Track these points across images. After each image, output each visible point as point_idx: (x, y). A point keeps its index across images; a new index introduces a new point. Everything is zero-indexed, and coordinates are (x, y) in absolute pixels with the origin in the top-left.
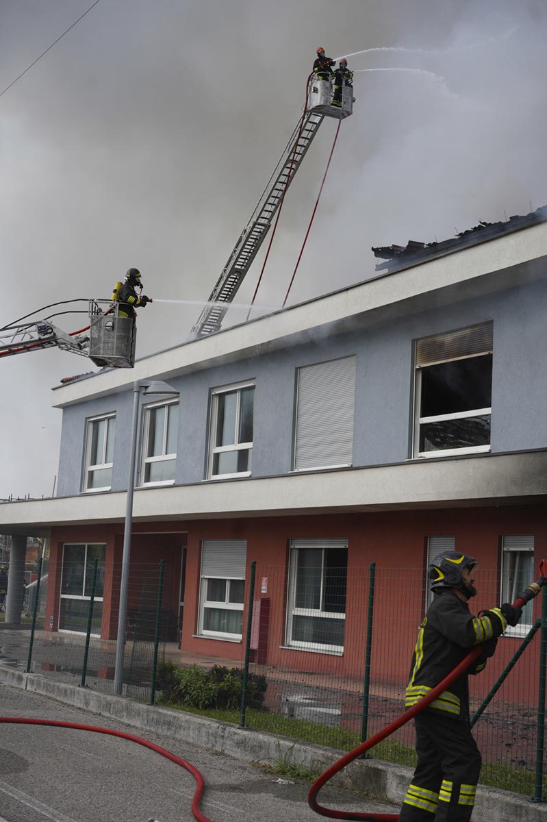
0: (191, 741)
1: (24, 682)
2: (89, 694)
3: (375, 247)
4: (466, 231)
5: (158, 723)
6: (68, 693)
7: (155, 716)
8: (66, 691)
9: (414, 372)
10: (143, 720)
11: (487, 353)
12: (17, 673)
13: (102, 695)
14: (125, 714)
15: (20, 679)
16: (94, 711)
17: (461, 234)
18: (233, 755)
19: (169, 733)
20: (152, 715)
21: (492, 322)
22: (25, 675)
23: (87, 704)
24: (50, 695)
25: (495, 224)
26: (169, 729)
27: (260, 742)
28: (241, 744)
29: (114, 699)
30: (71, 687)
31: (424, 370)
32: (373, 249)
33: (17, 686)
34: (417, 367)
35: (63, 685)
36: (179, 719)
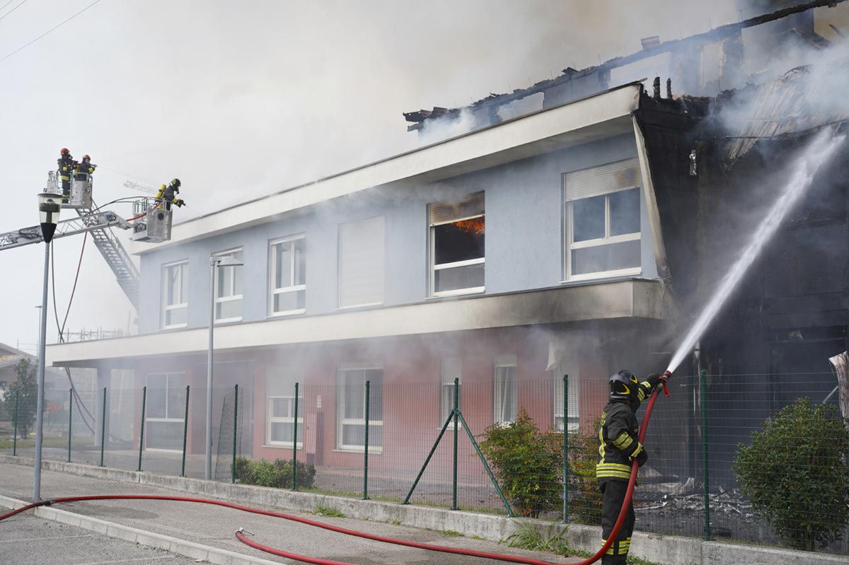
0: (261, 503)
1: (137, 478)
2: (188, 481)
3: (406, 113)
4: (480, 101)
5: (238, 494)
6: (173, 482)
7: (236, 490)
8: (170, 480)
9: (429, 229)
10: (228, 493)
11: (481, 216)
12: (131, 472)
13: (198, 480)
14: (215, 491)
15: (134, 476)
16: (193, 491)
17: (475, 103)
18: (288, 508)
19: (246, 500)
20: (234, 490)
21: (484, 191)
22: (138, 473)
23: (187, 488)
24: (159, 485)
25: (502, 95)
26: (246, 497)
27: (304, 497)
28: (293, 500)
29: (207, 482)
30: (174, 477)
31: (436, 228)
32: (404, 114)
33: (132, 481)
34: (431, 225)
35: (168, 477)
36: (252, 489)
